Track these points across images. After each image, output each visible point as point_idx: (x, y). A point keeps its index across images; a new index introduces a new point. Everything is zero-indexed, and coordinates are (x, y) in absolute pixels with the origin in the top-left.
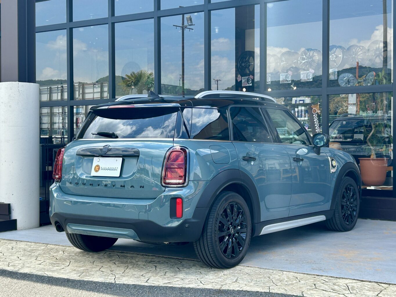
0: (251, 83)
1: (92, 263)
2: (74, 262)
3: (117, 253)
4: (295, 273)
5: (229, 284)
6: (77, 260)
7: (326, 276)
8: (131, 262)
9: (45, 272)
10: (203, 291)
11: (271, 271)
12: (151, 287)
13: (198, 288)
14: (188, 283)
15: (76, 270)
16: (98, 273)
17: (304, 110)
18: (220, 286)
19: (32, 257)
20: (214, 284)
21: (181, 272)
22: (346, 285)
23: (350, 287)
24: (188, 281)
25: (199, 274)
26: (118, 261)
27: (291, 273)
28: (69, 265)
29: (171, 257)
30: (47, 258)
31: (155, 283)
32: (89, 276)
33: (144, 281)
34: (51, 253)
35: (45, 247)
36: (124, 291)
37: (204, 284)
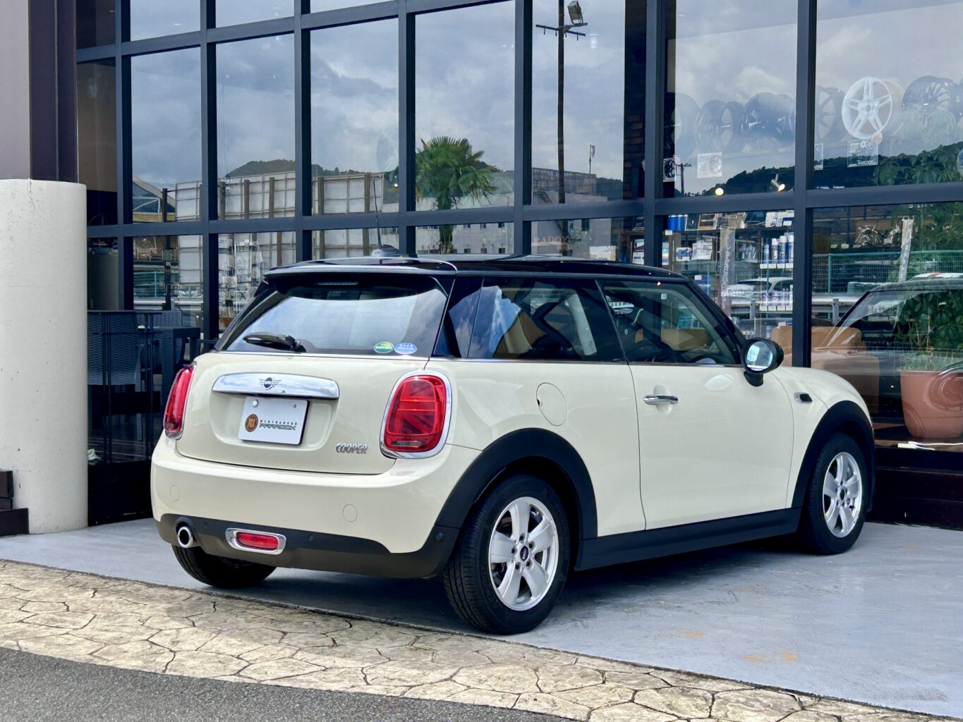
1: (142, 621)
2: (104, 617)
3: (216, 598)
4: (605, 661)
5: (432, 683)
6: (110, 614)
8: (233, 623)
9: (19, 641)
10: (357, 699)
12: (239, 688)
13: (351, 691)
14: (333, 679)
15: (95, 637)
16: (140, 648)
18: (404, 689)
19: (16, 601)
20: (393, 682)
21: (335, 650)
22: (713, 695)
23: (720, 700)
24: (337, 673)
25: (374, 657)
26: (206, 618)
27: (597, 661)
28: (87, 625)
29: (335, 612)
30: (48, 605)
31: (254, 676)
33: (234, 670)
34: (66, 594)
35: (61, 579)
37: (368, 684)
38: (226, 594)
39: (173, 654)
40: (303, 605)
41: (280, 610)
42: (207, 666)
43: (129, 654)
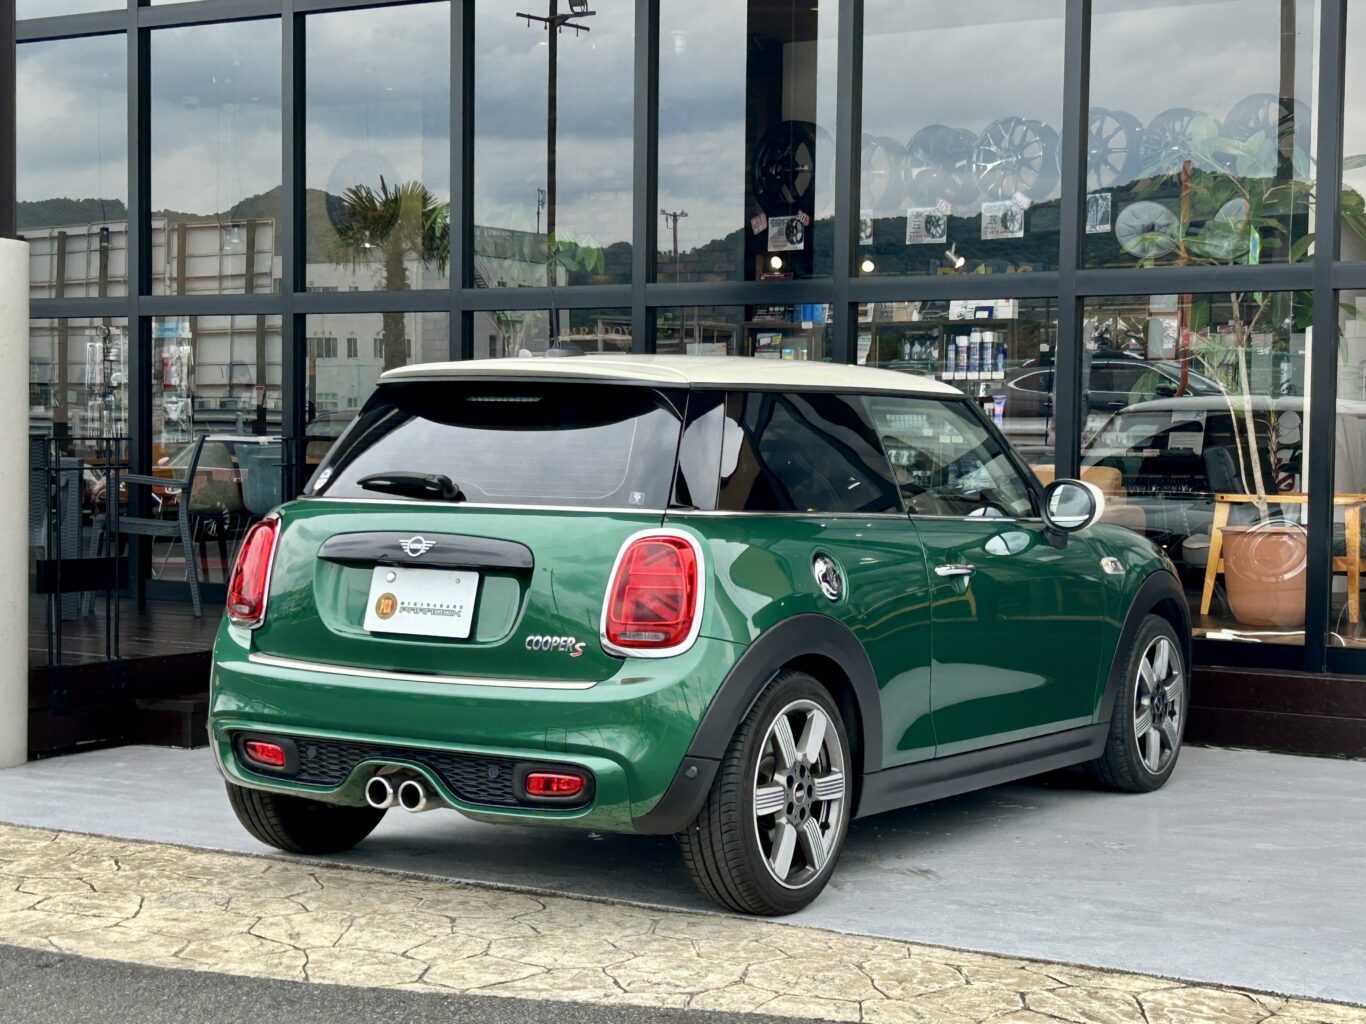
0: (799, 242)
1: (222, 905)
2: (158, 899)
3: (310, 868)
4: (950, 952)
5: (718, 988)
6: (165, 896)
7: (1065, 965)
8: (364, 905)
9: (50, 938)
10: (625, 1015)
11: (867, 943)
12: (437, 1001)
13: (607, 1003)
14: (570, 985)
15: (165, 930)
16: (246, 945)
17: (993, 343)
18: (683, 997)
20: (662, 989)
21: (546, 943)
22: (1134, 997)
23: (1149, 1004)
24: (569, 976)
25: (610, 952)
26: (317, 898)
27: (939, 952)
28: (138, 912)
29: (508, 885)
30: (59, 883)
31: (448, 984)
32: (211, 956)
33: (412, 976)
34: (73, 866)
35: (49, 842)
36: (340, 1013)
37: (625, 991)
38: (324, 862)
39: (302, 953)
40: (450, 876)
41: (420, 884)
42: (365, 969)
43: (236, 955)
